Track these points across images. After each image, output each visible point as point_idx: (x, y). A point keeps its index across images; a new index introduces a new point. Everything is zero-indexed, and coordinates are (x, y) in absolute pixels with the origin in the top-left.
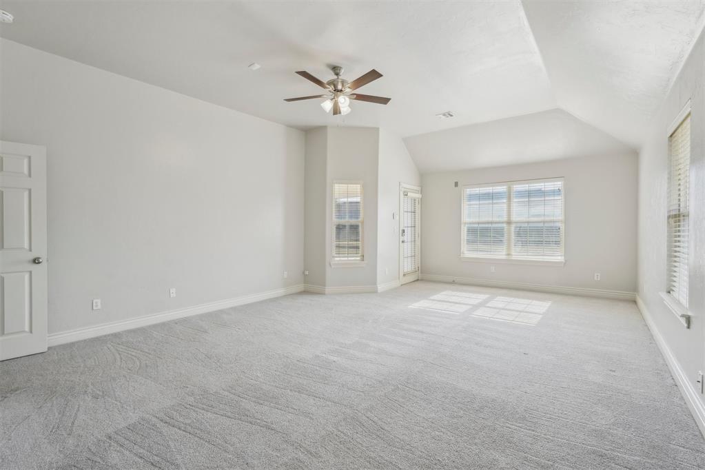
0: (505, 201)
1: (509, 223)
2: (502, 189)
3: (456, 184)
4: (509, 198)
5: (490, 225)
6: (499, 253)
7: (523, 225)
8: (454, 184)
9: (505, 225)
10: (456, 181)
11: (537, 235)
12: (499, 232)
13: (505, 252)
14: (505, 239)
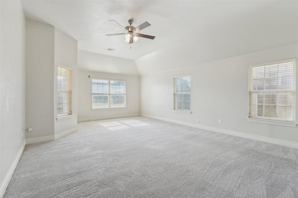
0: (107, 86)
1: (110, 94)
2: (106, 81)
3: (89, 77)
4: (109, 85)
5: (102, 95)
6: (107, 106)
7: (114, 95)
8: (88, 77)
9: (108, 95)
10: (89, 75)
11: (117, 99)
12: (106, 98)
13: (108, 106)
14: (108, 100)
